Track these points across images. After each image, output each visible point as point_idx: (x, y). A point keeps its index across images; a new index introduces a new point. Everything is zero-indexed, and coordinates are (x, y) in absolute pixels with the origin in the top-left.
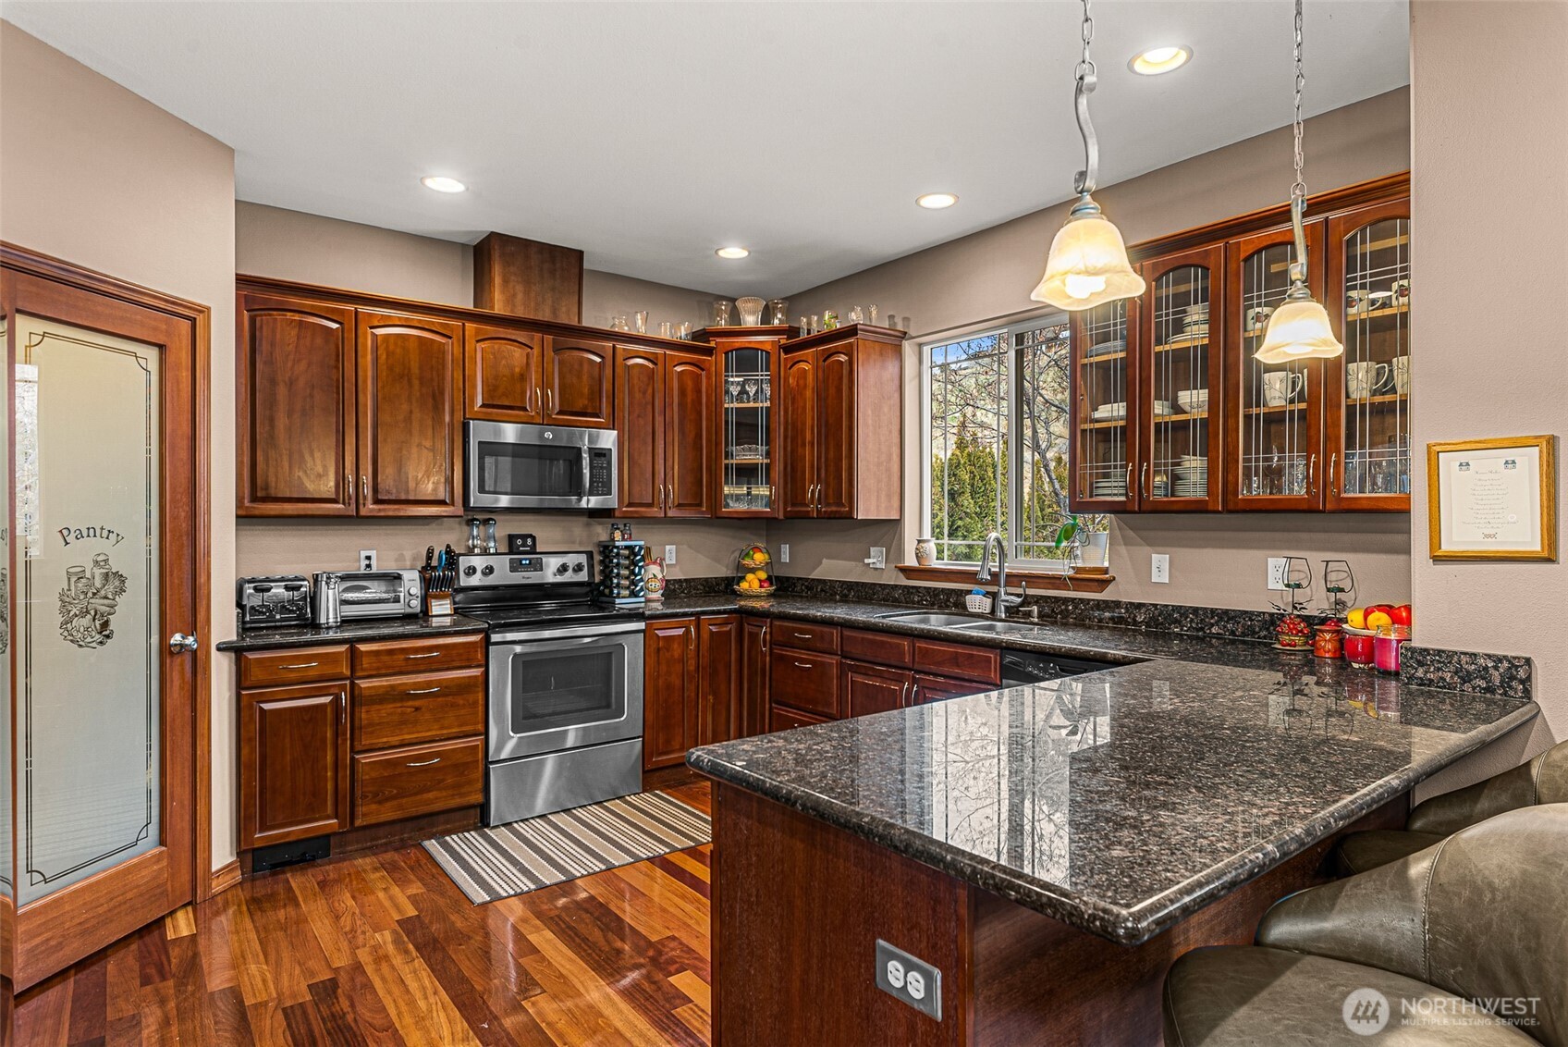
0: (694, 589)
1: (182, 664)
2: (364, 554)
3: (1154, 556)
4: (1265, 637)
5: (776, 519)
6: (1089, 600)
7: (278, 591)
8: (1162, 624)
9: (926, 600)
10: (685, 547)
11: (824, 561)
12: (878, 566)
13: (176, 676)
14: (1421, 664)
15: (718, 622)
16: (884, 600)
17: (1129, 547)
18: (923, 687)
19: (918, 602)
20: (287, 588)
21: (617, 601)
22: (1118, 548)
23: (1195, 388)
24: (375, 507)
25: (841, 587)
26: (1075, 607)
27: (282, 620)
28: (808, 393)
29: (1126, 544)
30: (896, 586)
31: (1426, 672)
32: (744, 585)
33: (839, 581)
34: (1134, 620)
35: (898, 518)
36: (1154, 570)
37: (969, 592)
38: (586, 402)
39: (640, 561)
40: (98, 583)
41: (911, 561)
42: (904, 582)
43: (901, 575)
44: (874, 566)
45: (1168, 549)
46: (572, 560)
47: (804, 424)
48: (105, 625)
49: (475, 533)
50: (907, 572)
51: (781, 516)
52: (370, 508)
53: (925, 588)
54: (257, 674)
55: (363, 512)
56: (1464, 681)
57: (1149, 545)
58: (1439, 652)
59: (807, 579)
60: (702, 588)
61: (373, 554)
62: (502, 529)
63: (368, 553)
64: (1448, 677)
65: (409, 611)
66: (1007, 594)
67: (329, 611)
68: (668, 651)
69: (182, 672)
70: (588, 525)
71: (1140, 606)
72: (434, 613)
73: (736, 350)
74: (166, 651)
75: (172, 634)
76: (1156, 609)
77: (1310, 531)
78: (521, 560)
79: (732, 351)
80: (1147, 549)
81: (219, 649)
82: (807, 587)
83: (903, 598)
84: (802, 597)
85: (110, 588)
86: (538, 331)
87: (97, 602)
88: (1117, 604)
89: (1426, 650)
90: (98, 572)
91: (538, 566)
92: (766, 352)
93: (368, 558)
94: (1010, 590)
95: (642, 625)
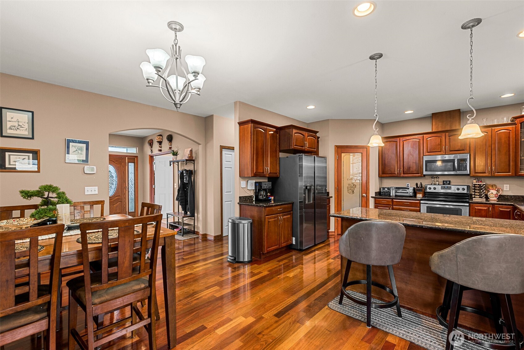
0: (518, 199)
1: (365, 198)
2: (407, 184)
7: (386, 189)
10: (514, 185)
13: (364, 200)
20: (388, 189)
21: (473, 199)
24: (403, 175)
27: (387, 194)
38: (460, 147)
39: (483, 188)
40: (352, 186)
46: (461, 187)
48: (353, 192)
49: (433, 180)
52: (402, 175)
54: (377, 202)
55: (401, 176)
60: (522, 198)
61: (409, 184)
62: (441, 180)
63: (408, 184)
65: (410, 195)
67: (393, 193)
68: (480, 213)
69: (365, 200)
72: (418, 196)
74: (362, 196)
75: (363, 194)
78: (445, 187)
81: (371, 197)
85: (354, 187)
86: (444, 133)
87: (352, 188)
90: (352, 184)
91: (450, 188)
93: (408, 185)
95: (468, 204)
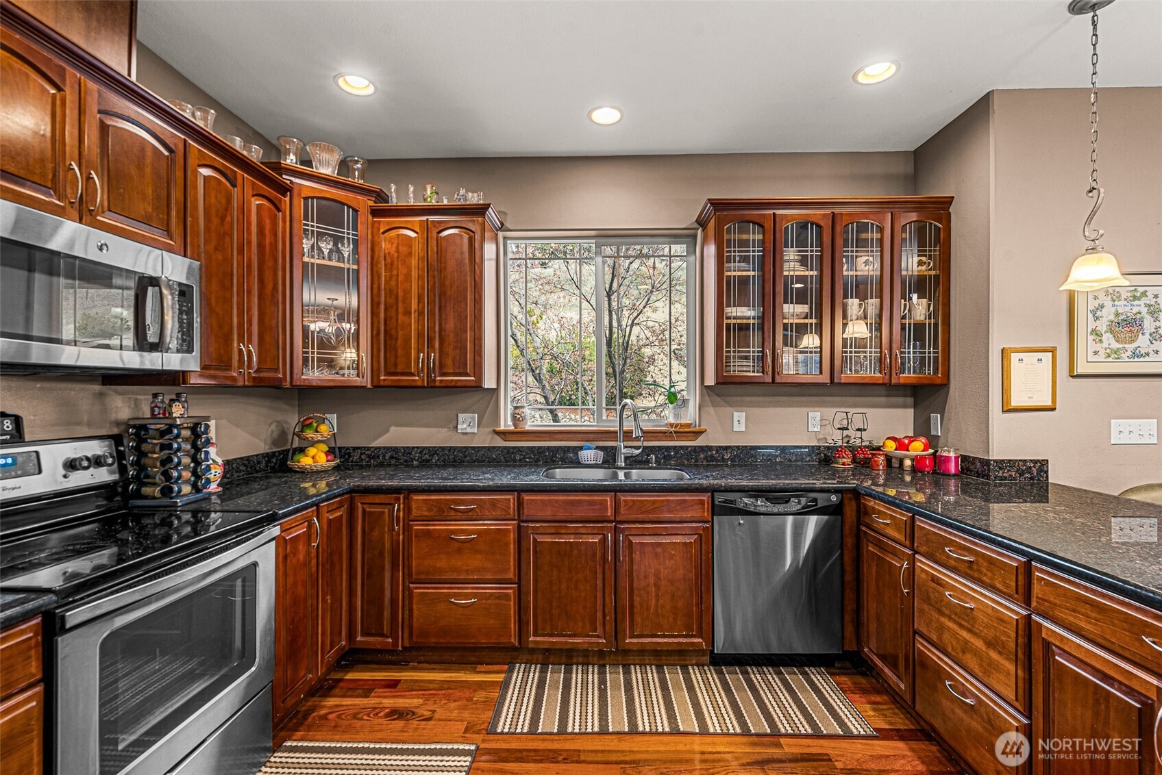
0: (237, 472)
3: (736, 414)
4: (809, 461)
5: (364, 387)
6: (688, 447)
8: (743, 459)
9: (529, 458)
10: (224, 421)
11: (392, 429)
12: (469, 430)
14: (1001, 469)
15: (334, 507)
16: (478, 461)
17: (717, 408)
18: (627, 535)
19: (520, 460)
22: (707, 408)
23: (792, 303)
25: (420, 453)
26: (677, 453)
28: (414, 262)
29: (713, 406)
30: (494, 448)
31: (1003, 473)
32: (306, 461)
33: (418, 448)
34: (723, 458)
35: (495, 387)
36: (736, 423)
37: (581, 448)
38: (150, 209)
41: (506, 423)
42: (500, 442)
43: (497, 437)
44: (464, 431)
45: (744, 409)
46: (83, 450)
47: (407, 292)
50: (504, 434)
51: (369, 386)
53: (528, 447)
56: (1021, 476)
57: (731, 406)
58: (1010, 461)
59: (369, 449)
60: (244, 468)
64: (1013, 474)
66: (625, 447)
68: (294, 555)
70: (101, 395)
71: (726, 448)
73: (317, 198)
76: (739, 449)
77: (831, 395)
79: (312, 198)
80: (729, 409)
82: (369, 456)
83: (502, 458)
84: (361, 467)
88: (710, 448)
89: (1003, 460)
91: (31, 466)
92: (354, 209)
94: (627, 444)
